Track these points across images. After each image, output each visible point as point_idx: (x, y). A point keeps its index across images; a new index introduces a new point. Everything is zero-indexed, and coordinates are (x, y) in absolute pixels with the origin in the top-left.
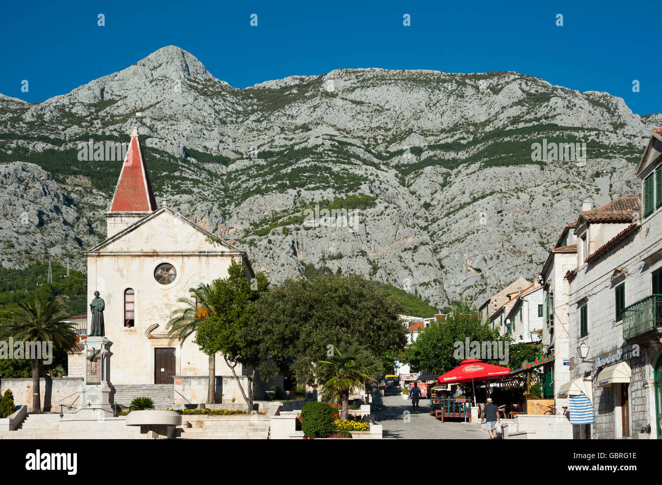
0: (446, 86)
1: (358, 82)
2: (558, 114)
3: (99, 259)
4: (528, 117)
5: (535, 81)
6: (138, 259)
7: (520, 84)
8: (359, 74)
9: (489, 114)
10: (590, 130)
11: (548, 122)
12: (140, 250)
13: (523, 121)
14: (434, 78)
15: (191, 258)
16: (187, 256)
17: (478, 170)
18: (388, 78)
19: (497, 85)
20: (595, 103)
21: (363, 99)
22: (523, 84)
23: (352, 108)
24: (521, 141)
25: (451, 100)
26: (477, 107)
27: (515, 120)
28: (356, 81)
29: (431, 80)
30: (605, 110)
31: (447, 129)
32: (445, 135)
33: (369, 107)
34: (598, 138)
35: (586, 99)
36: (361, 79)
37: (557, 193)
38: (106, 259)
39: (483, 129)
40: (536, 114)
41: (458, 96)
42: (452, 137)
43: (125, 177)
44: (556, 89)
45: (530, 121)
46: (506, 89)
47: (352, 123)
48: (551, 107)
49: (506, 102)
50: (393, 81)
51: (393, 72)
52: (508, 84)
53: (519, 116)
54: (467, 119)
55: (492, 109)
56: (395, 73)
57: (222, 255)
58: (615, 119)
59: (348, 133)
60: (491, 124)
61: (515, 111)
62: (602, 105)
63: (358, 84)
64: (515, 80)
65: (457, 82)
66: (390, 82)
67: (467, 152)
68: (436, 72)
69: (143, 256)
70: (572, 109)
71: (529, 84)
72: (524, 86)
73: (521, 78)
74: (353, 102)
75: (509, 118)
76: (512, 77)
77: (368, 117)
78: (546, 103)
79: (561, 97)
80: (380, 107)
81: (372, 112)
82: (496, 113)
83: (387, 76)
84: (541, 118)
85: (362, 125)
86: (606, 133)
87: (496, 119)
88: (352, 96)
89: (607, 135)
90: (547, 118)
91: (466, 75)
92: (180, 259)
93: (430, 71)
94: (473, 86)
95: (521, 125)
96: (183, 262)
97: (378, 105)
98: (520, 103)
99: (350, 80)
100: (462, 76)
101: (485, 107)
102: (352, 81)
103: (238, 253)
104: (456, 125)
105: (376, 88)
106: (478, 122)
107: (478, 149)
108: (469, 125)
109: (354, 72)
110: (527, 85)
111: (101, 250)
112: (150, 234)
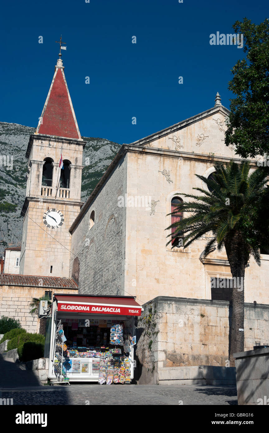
1: (4, 130)
5: (119, 146)
6: (187, 163)
7: (111, 147)
8: (4, 126)
9: (91, 162)
12: (190, 151)
17: (87, 195)
19: (97, 146)
21: (7, 142)
26: (84, 157)
28: (2, 129)
33: (11, 147)
36: (6, 129)
39: (88, 171)
43: (52, 102)
46: (102, 149)
49: (102, 156)
50: (28, 133)
51: (28, 128)
52: (103, 146)
55: (93, 159)
56: (29, 128)
60: (93, 169)
61: (108, 163)
63: (4, 132)
64: (107, 144)
66: (26, 133)
69: (195, 160)
71: (117, 147)
72: (113, 148)
73: (111, 143)
75: (104, 166)
76: (106, 142)
77: (9, 153)
81: (12, 150)
82: (96, 162)
83: (24, 130)
87: (96, 166)
97: (17, 147)
98: (111, 158)
101: (89, 158)
105: (16, 136)
106: (85, 166)
107: (85, 182)
110: (115, 148)
111: (146, 146)
112: (202, 136)
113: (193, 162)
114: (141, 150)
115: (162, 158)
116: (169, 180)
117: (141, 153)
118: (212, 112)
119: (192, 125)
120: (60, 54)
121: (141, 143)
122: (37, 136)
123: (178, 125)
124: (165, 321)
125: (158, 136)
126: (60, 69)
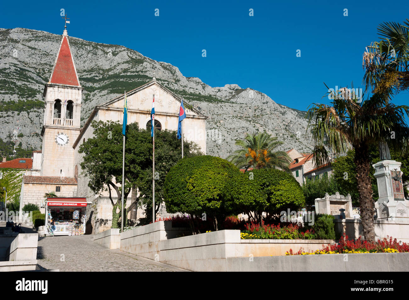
0: (87, 47)
1: (33, 37)
2: (148, 71)
3: (107, 112)
4: (132, 70)
5: (134, 52)
6: (135, 115)
7: (128, 53)
8: (33, 33)
9: (111, 66)
10: (164, 81)
11: (143, 74)
12: (137, 108)
13: (129, 72)
14: (80, 42)
15: (172, 118)
16: (169, 116)
17: (107, 94)
19: (115, 51)
20: (165, 68)
21: (36, 47)
22: (129, 53)
23: (29, 51)
24: (130, 82)
25: (90, 55)
26: (104, 61)
27: (125, 71)
28: (32, 36)
29: (78, 43)
30: (169, 72)
31: (87, 70)
32: (86, 74)
33: (40, 51)
34: (168, 85)
35: (160, 65)
36: (35, 35)
38: (112, 112)
39: (108, 73)
40: (136, 69)
41: (93, 53)
42: (90, 75)
43: (60, 61)
44: (146, 58)
45: (133, 72)
46: (120, 54)
47: (29, 59)
48: (144, 67)
49: (120, 61)
50: (55, 40)
52: (121, 52)
53: (127, 69)
54: (98, 66)
55: (112, 63)
56: (56, 36)
57: (193, 118)
58: (175, 77)
59: (26, 64)
60: (112, 71)
61: (125, 66)
62: (168, 69)
63: (33, 38)
64: (124, 50)
65: (93, 46)
66: (53, 40)
67: (99, 84)
68: (80, 39)
69: (140, 113)
70: (155, 69)
71: (132, 53)
72: (129, 54)
73: (128, 50)
74: (30, 47)
75: (122, 69)
76: (123, 49)
77: (39, 57)
78: (141, 65)
79: (149, 62)
80: (47, 53)
81: (42, 55)
82: (115, 66)
83: (51, 37)
84: (139, 72)
85: (35, 61)
86: (172, 83)
87: (115, 69)
88: (29, 44)
89: (173, 84)
90: (142, 72)
91: (98, 44)
92: (165, 117)
93: (77, 38)
94: (101, 50)
95: (129, 74)
96: (166, 120)
97: (45, 51)
98: (127, 62)
99: (28, 35)
100: (95, 44)
101: (108, 62)
102: (29, 36)
103: (204, 118)
104: (92, 69)
105: (44, 42)
106: (105, 69)
107: (106, 83)
108: (99, 69)
109: (30, 31)
110: (131, 54)
111: (109, 106)
112: (144, 99)
113: (138, 114)
114: (107, 108)
117: (107, 110)
118: (150, 85)
119: (138, 93)
120: (65, 26)
121: (107, 104)
122: (50, 85)
124: (101, 208)
125: (117, 100)
126: (65, 37)
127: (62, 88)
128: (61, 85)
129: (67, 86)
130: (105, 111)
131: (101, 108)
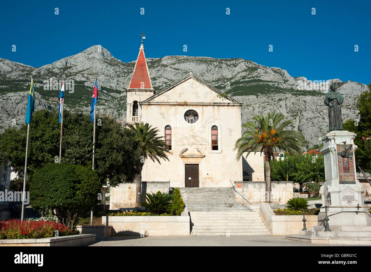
0: (214, 63)
1: (177, 61)
2: (261, 76)
3: (149, 107)
4: (249, 76)
5: (250, 62)
6: (174, 107)
7: (245, 63)
8: (177, 58)
9: (233, 75)
10: (275, 82)
11: (257, 79)
12: (175, 101)
13: (247, 78)
14: (209, 60)
15: (208, 107)
16: (205, 105)
18: (189, 60)
19: (235, 64)
20: (275, 72)
21: (179, 68)
22: (246, 63)
23: (174, 71)
24: (247, 86)
25: (217, 69)
26: (227, 72)
27: (244, 77)
28: (176, 60)
29: (208, 61)
30: (279, 75)
31: (215, 80)
32: (215, 83)
33: (182, 71)
34: (278, 85)
35: (272, 70)
36: (178, 60)
37: (264, 107)
38: (153, 107)
39: (231, 81)
40: (252, 75)
41: (219, 67)
42: (217, 84)
43: (137, 70)
44: (260, 66)
45: (250, 78)
46: (239, 65)
47: (175, 77)
48: (258, 73)
49: (239, 70)
50: (191, 61)
51: (191, 57)
52: (240, 63)
53: (245, 76)
54: (223, 77)
55: (234, 73)
56: (192, 58)
57: (228, 106)
58: (284, 78)
59: (173, 81)
60: (234, 79)
61: (244, 74)
62: (278, 73)
63: (177, 62)
64: (242, 62)
65: (218, 62)
67: (224, 90)
68: (209, 58)
69: (178, 105)
70: (267, 74)
71: (249, 63)
72: (246, 64)
73: (245, 61)
74: (175, 69)
75: (241, 76)
76: (241, 61)
77: (181, 75)
78: (256, 71)
79: (262, 69)
80: (187, 71)
81: (183, 73)
82: (236, 75)
84: (254, 77)
85: (179, 78)
86: (282, 83)
87: (236, 77)
88: (174, 67)
89: (282, 84)
90: (257, 77)
91: (222, 59)
92: (201, 107)
93: (207, 57)
94: (225, 64)
95: (246, 80)
96: (203, 109)
97: (185, 70)
98: (245, 71)
99: (173, 60)
100: (220, 60)
101: (231, 72)
102: (174, 61)
103: (239, 104)
104: (219, 79)
105: (184, 63)
106: (228, 78)
107: (229, 89)
108: (224, 79)
109: (175, 57)
110: (248, 64)
111: (151, 101)
112: (182, 92)
113: (177, 106)
114: (148, 103)
115: (160, 106)
116: (164, 117)
117: (149, 105)
118: (186, 79)
120: (142, 41)
121: (148, 100)
122: (129, 90)
123: (168, 88)
125: (157, 95)
126: (142, 50)
127: (138, 91)
128: (137, 89)
129: (142, 90)
130: (147, 106)
131: (143, 103)
